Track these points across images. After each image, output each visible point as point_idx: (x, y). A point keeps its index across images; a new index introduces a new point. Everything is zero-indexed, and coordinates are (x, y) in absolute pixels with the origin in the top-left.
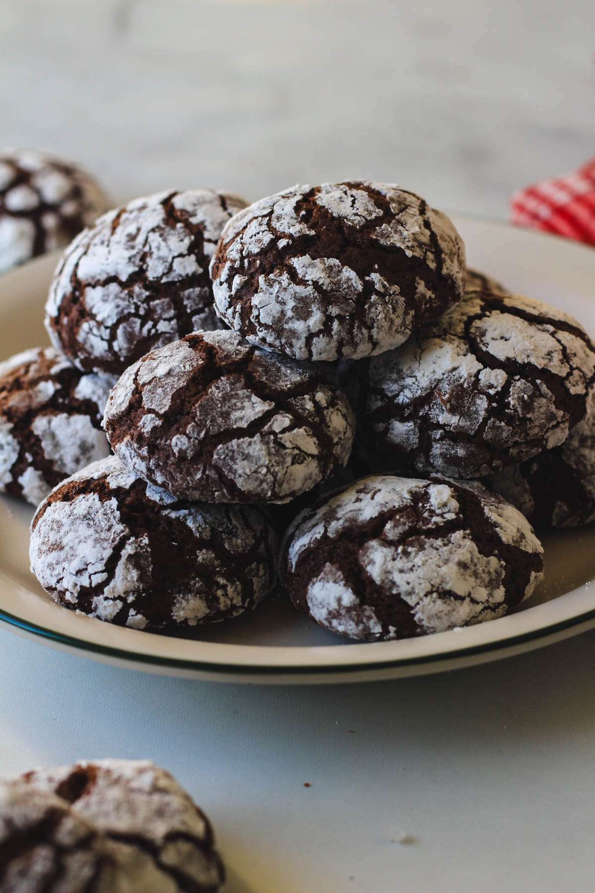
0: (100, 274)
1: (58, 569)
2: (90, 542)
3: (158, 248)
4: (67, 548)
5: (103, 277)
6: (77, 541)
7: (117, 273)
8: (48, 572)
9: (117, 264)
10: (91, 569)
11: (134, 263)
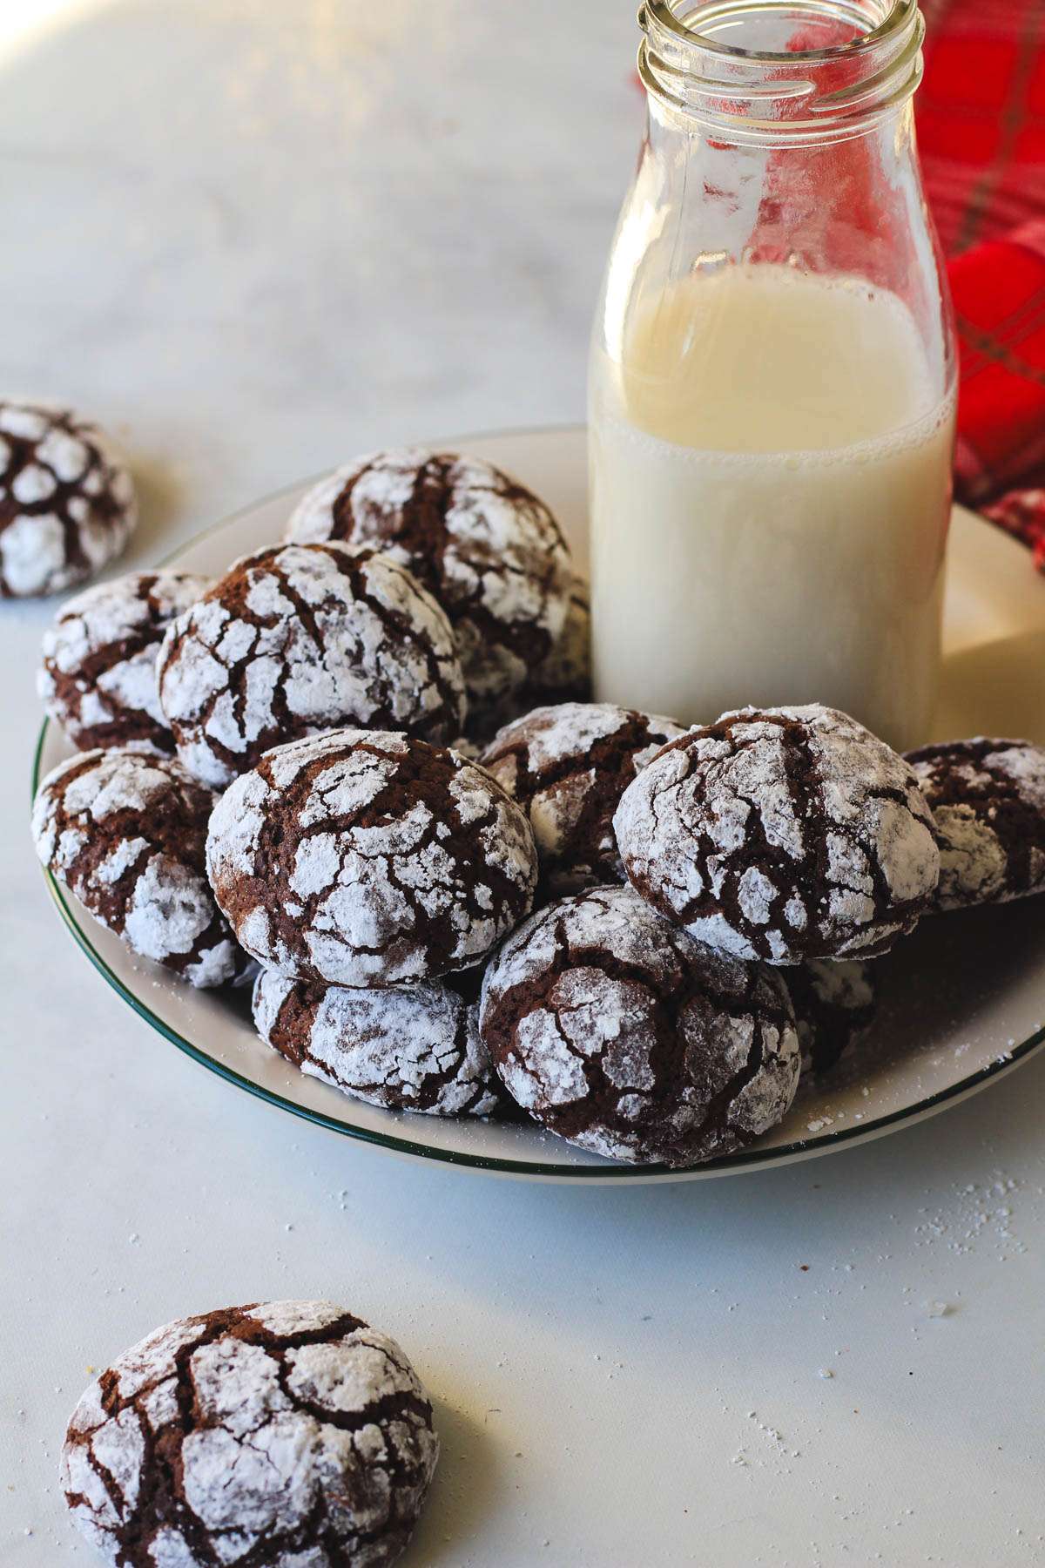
0: (329, 712)
1: (388, 1062)
2: (424, 1019)
3: (398, 676)
4: (391, 1033)
5: (335, 716)
6: (403, 1021)
7: (354, 711)
8: (373, 1066)
9: (353, 699)
10: (437, 1051)
11: (373, 697)
